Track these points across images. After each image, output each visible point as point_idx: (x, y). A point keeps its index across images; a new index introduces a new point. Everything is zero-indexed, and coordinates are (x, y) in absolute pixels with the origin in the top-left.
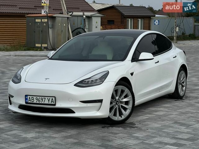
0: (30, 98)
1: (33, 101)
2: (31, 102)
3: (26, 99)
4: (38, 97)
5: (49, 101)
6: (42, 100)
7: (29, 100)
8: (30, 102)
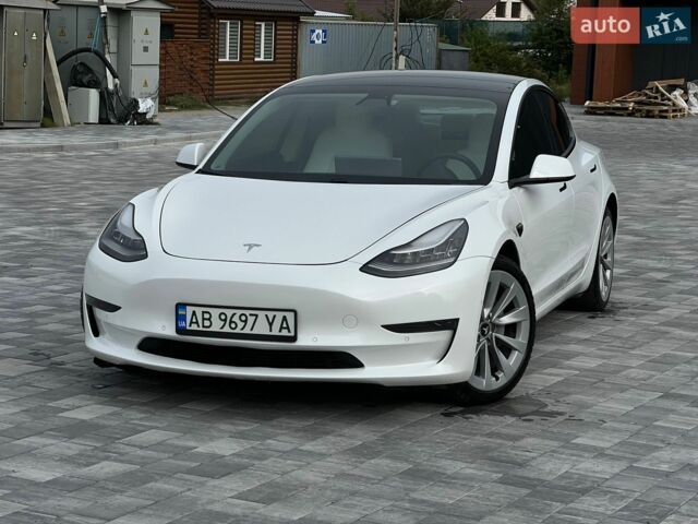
0: (194, 313)
1: (207, 323)
2: (201, 329)
3: (179, 318)
4: (229, 313)
5: (271, 324)
6: (246, 321)
7: (191, 322)
8: (194, 327)
